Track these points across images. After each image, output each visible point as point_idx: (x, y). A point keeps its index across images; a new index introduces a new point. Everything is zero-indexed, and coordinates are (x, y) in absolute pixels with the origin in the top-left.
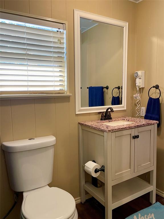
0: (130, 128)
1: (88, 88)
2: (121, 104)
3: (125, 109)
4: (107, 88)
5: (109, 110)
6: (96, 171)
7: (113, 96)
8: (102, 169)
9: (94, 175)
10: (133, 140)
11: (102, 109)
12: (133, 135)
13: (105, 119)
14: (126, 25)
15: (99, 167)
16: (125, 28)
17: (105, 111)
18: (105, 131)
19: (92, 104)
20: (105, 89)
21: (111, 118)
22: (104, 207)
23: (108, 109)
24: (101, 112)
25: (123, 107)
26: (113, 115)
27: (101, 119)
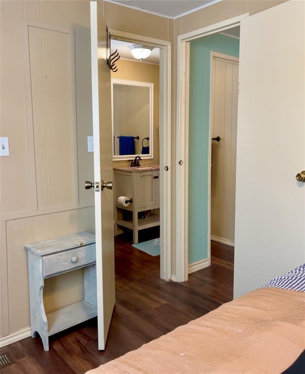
0: (151, 170)
1: (118, 137)
2: (149, 153)
3: (152, 158)
4: (138, 138)
5: (138, 159)
6: (126, 202)
7: (143, 147)
8: (131, 201)
9: (126, 205)
10: (154, 180)
11: (132, 157)
12: (154, 176)
13: (134, 166)
14: (151, 86)
15: (128, 199)
16: (150, 88)
17: (134, 159)
18: (133, 172)
19: (122, 152)
20: (136, 140)
21: (139, 165)
22: (132, 230)
23: (136, 157)
24: (130, 160)
25: (150, 156)
26: (141, 163)
27: (131, 166)
